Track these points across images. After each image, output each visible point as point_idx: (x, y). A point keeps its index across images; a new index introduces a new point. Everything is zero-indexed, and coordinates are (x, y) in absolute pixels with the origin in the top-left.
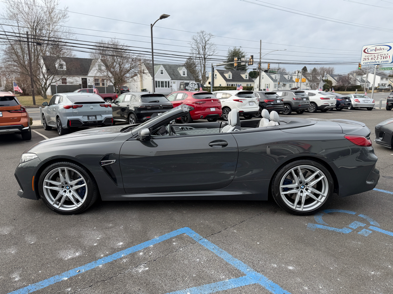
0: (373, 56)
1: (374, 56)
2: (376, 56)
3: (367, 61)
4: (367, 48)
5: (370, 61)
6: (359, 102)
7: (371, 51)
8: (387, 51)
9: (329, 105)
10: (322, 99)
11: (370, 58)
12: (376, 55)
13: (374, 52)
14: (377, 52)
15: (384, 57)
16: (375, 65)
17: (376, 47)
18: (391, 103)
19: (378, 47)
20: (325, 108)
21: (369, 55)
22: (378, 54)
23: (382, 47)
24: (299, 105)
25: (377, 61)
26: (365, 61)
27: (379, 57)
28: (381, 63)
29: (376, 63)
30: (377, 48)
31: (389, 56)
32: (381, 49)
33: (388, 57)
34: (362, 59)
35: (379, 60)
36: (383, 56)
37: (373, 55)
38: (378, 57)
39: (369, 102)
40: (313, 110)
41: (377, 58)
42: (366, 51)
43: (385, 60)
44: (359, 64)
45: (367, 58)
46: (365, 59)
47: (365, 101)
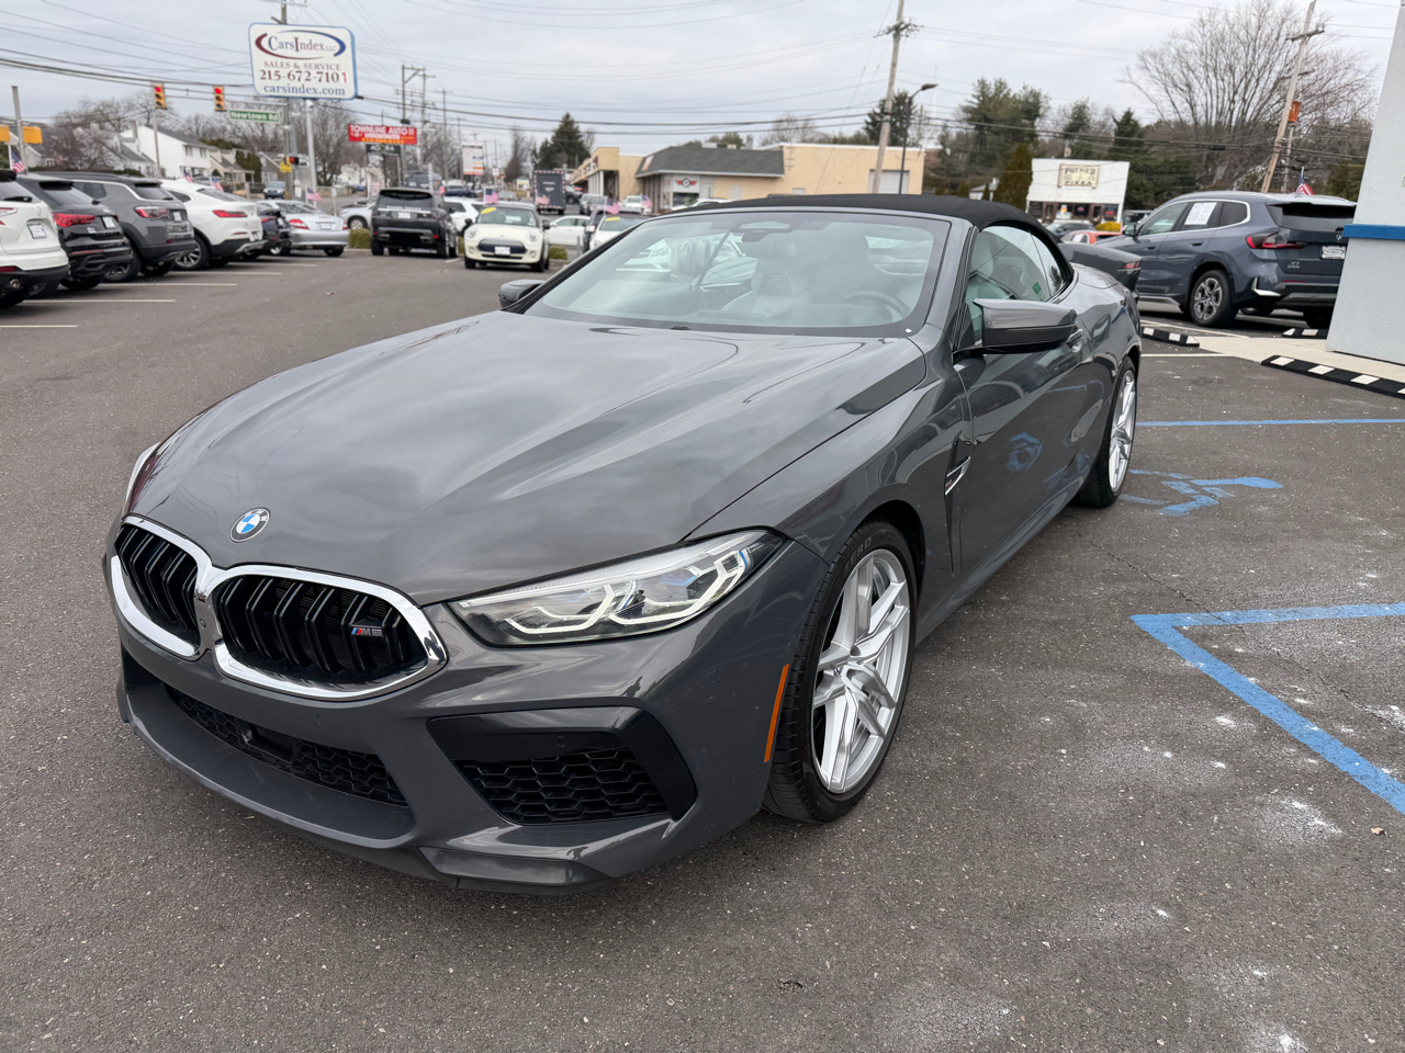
0: (292, 68)
1: (296, 66)
2: (302, 69)
3: (274, 83)
4: (265, 35)
5: (284, 82)
6: (306, 228)
7: (281, 46)
8: (336, 55)
9: (247, 240)
10: (220, 213)
11: (283, 73)
12: (300, 63)
13: (290, 52)
14: (303, 53)
15: (327, 74)
16: (305, 99)
17: (296, 35)
18: (387, 232)
19: (304, 38)
20: (240, 250)
21: (279, 60)
22: (308, 62)
23: (317, 39)
24: (169, 241)
25: (307, 85)
26: (267, 82)
27: (313, 72)
28: (323, 95)
29: (306, 95)
30: (299, 41)
31: (344, 74)
32: (311, 46)
33: (341, 77)
34: (258, 75)
35: (314, 83)
36: (325, 71)
37: (292, 62)
38: (309, 74)
39: (334, 227)
40: (195, 259)
41: (304, 76)
42: (264, 43)
43: (332, 85)
44: (158, 89)
45: (273, 70)
46: (266, 75)
47: (323, 226)
